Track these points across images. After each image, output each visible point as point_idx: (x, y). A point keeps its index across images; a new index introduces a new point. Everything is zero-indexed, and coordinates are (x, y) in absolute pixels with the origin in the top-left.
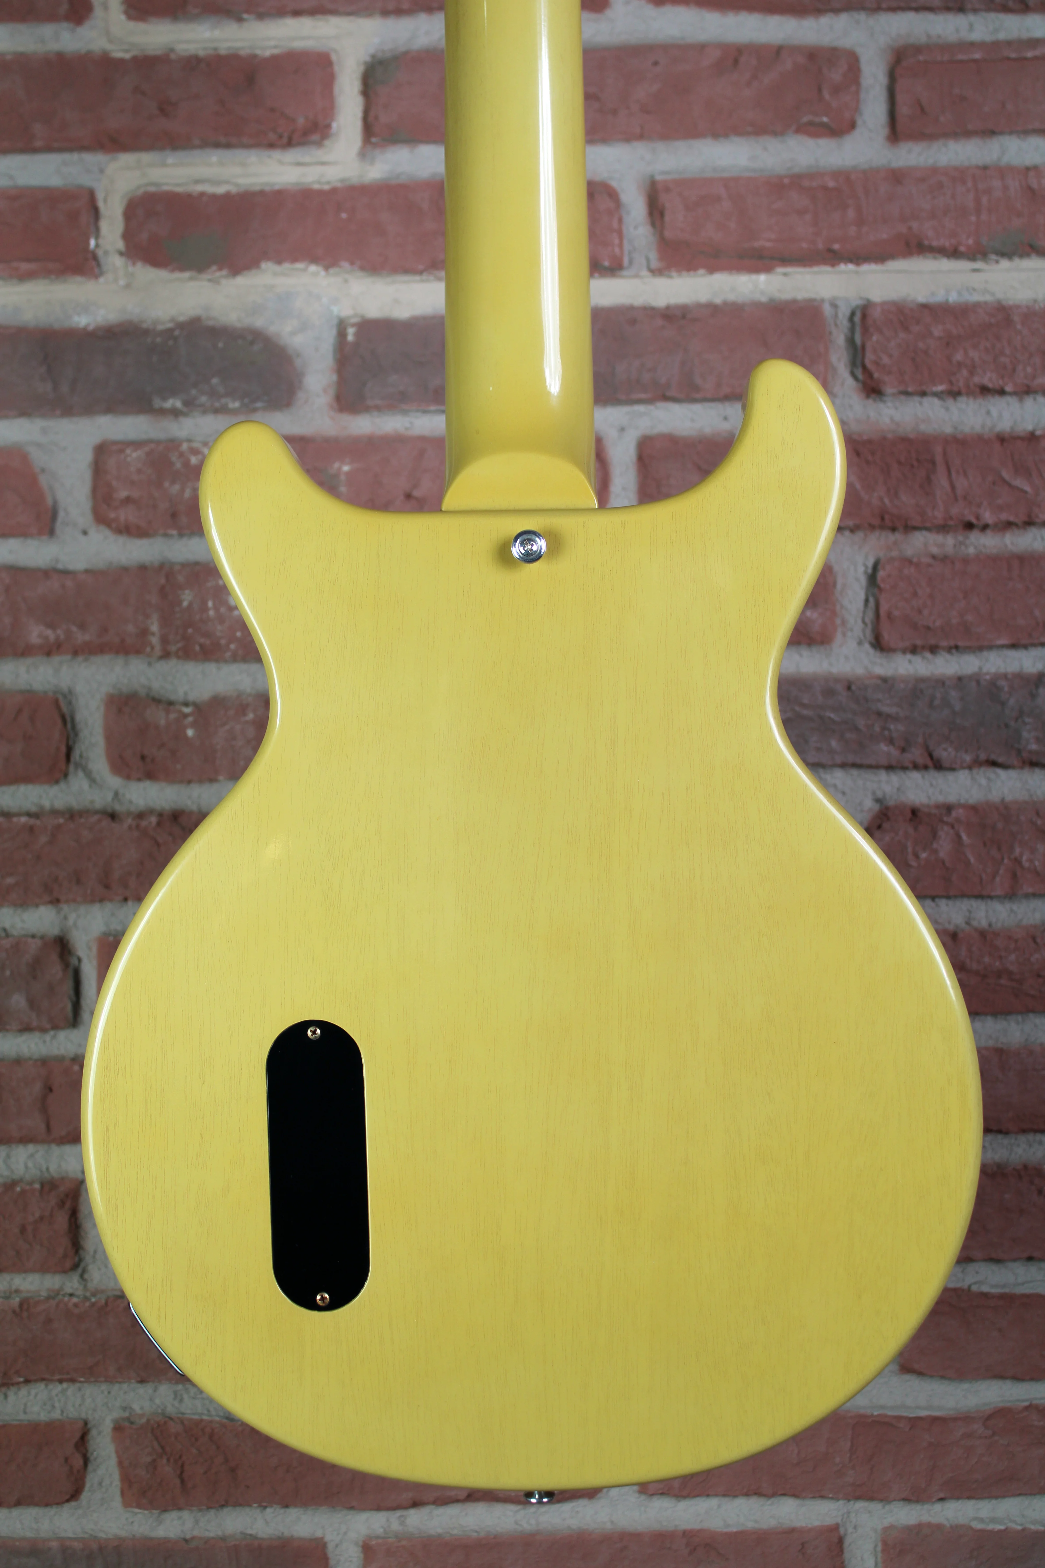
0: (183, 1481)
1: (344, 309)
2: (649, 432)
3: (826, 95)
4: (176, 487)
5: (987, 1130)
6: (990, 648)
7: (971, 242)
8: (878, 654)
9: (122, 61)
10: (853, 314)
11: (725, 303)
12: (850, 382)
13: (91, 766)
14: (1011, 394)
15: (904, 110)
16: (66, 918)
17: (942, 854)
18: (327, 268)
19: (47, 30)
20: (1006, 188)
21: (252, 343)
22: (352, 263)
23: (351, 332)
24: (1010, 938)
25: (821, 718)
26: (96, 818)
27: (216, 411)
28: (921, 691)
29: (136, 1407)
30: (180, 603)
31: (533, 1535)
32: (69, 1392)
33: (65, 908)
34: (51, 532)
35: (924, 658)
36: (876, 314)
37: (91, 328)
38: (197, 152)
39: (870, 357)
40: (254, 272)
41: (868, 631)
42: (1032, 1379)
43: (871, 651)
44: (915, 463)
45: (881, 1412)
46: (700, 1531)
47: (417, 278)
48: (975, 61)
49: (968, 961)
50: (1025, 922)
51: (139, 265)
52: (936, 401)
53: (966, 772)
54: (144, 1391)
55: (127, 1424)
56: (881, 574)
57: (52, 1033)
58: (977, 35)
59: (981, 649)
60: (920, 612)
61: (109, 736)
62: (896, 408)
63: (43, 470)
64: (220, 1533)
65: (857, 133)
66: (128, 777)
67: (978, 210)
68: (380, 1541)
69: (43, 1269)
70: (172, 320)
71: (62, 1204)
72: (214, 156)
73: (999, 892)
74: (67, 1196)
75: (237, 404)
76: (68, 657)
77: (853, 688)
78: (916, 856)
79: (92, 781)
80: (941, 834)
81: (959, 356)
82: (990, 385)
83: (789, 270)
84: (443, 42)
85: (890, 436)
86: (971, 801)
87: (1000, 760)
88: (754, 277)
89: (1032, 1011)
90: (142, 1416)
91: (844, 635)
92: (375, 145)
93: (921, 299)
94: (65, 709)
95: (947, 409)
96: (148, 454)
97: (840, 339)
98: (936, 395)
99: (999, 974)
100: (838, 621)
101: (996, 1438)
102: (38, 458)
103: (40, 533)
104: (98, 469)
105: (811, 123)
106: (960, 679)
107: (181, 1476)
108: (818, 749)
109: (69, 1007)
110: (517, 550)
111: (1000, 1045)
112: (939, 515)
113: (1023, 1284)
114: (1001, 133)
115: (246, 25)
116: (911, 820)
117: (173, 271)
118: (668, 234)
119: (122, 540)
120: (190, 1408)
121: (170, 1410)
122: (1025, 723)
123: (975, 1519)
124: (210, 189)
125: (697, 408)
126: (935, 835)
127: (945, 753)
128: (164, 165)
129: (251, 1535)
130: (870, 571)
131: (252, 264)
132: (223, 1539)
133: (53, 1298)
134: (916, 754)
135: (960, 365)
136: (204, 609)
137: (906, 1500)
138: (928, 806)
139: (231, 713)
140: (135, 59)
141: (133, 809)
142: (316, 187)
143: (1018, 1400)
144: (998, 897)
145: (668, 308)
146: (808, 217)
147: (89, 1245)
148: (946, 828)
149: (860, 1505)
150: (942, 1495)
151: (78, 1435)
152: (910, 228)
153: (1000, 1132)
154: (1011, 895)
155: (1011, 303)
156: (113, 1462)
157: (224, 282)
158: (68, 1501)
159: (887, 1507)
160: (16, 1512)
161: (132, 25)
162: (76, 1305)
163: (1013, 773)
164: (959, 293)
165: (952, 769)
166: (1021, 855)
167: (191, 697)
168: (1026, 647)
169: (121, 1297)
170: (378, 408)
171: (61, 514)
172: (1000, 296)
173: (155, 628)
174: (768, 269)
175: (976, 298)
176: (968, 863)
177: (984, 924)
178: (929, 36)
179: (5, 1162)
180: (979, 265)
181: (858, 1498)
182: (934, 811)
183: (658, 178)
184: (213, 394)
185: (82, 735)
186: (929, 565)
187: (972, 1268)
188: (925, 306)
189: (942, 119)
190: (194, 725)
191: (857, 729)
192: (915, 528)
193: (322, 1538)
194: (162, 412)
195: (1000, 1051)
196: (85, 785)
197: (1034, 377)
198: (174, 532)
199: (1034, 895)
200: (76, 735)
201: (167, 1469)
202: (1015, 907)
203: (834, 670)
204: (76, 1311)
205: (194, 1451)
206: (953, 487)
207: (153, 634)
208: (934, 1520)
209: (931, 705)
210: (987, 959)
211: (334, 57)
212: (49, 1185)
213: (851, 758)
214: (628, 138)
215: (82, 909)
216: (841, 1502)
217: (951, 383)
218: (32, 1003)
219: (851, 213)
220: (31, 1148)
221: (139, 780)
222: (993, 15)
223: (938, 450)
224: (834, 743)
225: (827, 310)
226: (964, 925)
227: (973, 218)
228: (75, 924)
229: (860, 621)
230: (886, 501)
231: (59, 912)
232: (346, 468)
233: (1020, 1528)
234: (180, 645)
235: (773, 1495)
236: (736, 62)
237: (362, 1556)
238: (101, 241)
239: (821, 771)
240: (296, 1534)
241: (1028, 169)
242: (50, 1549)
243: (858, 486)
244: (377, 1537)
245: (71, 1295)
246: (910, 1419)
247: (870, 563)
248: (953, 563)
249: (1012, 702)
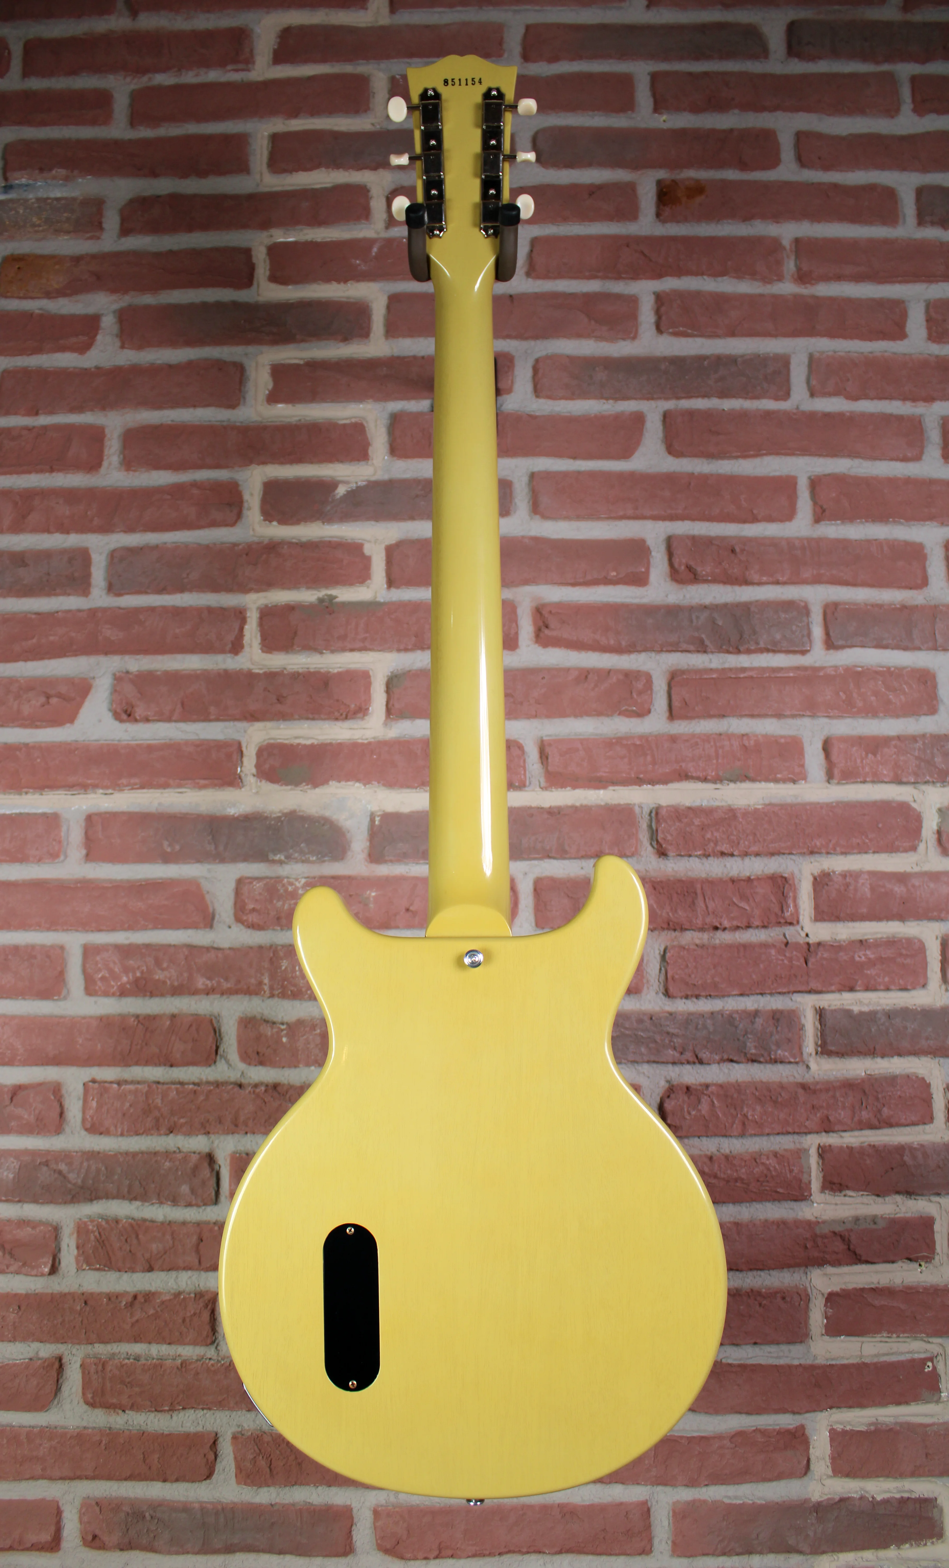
0: (271, 1470)
1: (374, 807)
2: (540, 875)
3: (635, 695)
4: (280, 904)
6: (729, 996)
7: (713, 774)
8: (667, 999)
9: (258, 674)
10: (651, 812)
11: (581, 806)
12: (650, 848)
13: (229, 1057)
14: (737, 856)
15: (676, 704)
16: (213, 1142)
17: (703, 1112)
18: (365, 785)
19: (220, 658)
20: (732, 745)
21: (323, 825)
22: (379, 783)
23: (377, 819)
24: (742, 1159)
25: (636, 1035)
26: (231, 1086)
27: (303, 862)
28: (691, 1020)
29: (246, 1426)
30: (280, 967)
32: (207, 1415)
33: (212, 1137)
34: (211, 926)
35: (692, 1001)
36: (663, 812)
37: (236, 816)
38: (297, 722)
39: (660, 836)
40: (325, 786)
41: (662, 987)
42: (757, 1414)
43: (663, 997)
44: (686, 894)
46: (567, 1504)
47: (414, 790)
48: (713, 678)
49: (718, 1172)
50: (750, 1150)
51: (264, 781)
52: (697, 859)
53: (717, 1065)
54: (250, 1416)
55: (240, 1435)
56: (668, 955)
57: (203, 1208)
59: (723, 996)
60: (690, 976)
61: (239, 1042)
62: (675, 863)
63: (208, 892)
64: (292, 1501)
65: (651, 715)
66: (249, 1064)
67: (717, 757)
68: (383, 1508)
69: (194, 1343)
70: (280, 812)
71: (206, 1306)
72: (306, 724)
73: (735, 1133)
74: (209, 1301)
75: (314, 858)
76: (219, 996)
77: (654, 1018)
78: (689, 1113)
79: (230, 1065)
80: (703, 1100)
81: (709, 836)
82: (726, 852)
83: (616, 788)
84: (430, 665)
85: (672, 879)
86: (720, 1082)
87: (735, 1059)
88: (597, 791)
89: (755, 1201)
90: (248, 1431)
91: (648, 989)
92: (393, 719)
93: (688, 804)
94: (215, 1025)
95: (703, 864)
96: (265, 885)
97: (644, 825)
98: (697, 856)
99: (736, 1180)
100: (645, 981)
101: (737, 1449)
102: (205, 886)
103: (205, 927)
104: (238, 892)
105: (626, 710)
106: (712, 1013)
107: (270, 1467)
108: (634, 1053)
109: (213, 1194)
110: (467, 961)
111: (736, 1220)
112: (699, 922)
113: (751, 1358)
114: (728, 716)
115: (324, 656)
116: (686, 1093)
117: (282, 785)
118: (549, 768)
119: (249, 931)
122: (748, 1038)
123: (725, 1497)
124: (303, 742)
125: (566, 862)
126: (699, 1101)
127: (704, 1055)
128: (279, 728)
129: (309, 1503)
130: (662, 953)
131: (325, 782)
132: (293, 1505)
133: (200, 1361)
134: (689, 1055)
135: (709, 840)
136: (293, 971)
137: (687, 1486)
138: (696, 1085)
139: (307, 1029)
140: (265, 673)
141: (251, 1082)
142: (360, 741)
143: (749, 1426)
144: (735, 1136)
145: (550, 807)
146: (626, 760)
147: (219, 1332)
148: (705, 1097)
149: (660, 1488)
150: (706, 1483)
151: (212, 1441)
152: (681, 766)
153: (737, 1270)
154: (742, 1135)
155: (736, 807)
156: (232, 1456)
157: (309, 791)
158: (205, 1479)
159: (675, 1490)
160: (175, 1485)
161: (265, 655)
162: (213, 1365)
163: (742, 1066)
164: (708, 801)
165: (709, 1064)
166: (747, 1112)
167: (285, 1020)
168: (748, 995)
170: (391, 861)
171: (217, 917)
172: (730, 802)
173: (266, 981)
174: (605, 787)
175: (717, 804)
176: (718, 1117)
177: (727, 1151)
178: (688, 665)
179: (175, 1280)
180: (718, 786)
181: (658, 1484)
182: (699, 1088)
183: (545, 738)
184: (302, 852)
185: (224, 1040)
186: (695, 950)
187: (724, 1348)
188: (690, 808)
189: (696, 708)
190: (287, 1035)
191: (656, 1042)
192: (686, 930)
193: (350, 1505)
194: (273, 862)
195: (734, 1225)
196: (225, 1067)
197: (749, 847)
198: (279, 928)
199: (755, 1135)
200: (222, 1039)
201: (262, 1463)
202: (744, 1141)
203: (643, 1008)
204: (213, 1369)
205: (278, 1452)
206: (707, 907)
207: (265, 984)
208: (702, 1498)
209: (696, 1028)
210: (729, 1172)
211: (371, 673)
212: (199, 1295)
213: (652, 1058)
214: (529, 716)
215: (222, 1137)
216: (649, 1487)
217: (705, 850)
218: (193, 1191)
219: (649, 758)
220: (190, 1273)
221: (256, 1065)
222: (722, 655)
223: (699, 886)
224: (643, 1050)
225: (637, 810)
226: (716, 1152)
227: (715, 761)
228: (218, 1145)
229: (657, 981)
230: (670, 914)
231: (209, 1139)
232: (373, 894)
234: (280, 991)
235: (610, 1483)
236: (586, 677)
237: (373, 1517)
238: (243, 769)
239: (636, 1065)
240: (335, 1503)
241: (743, 735)
242: (194, 1508)
243: (655, 906)
244: (382, 1506)
245: (210, 1359)
246: (688, 1438)
247: (662, 949)
248: (707, 949)
249: (741, 1026)
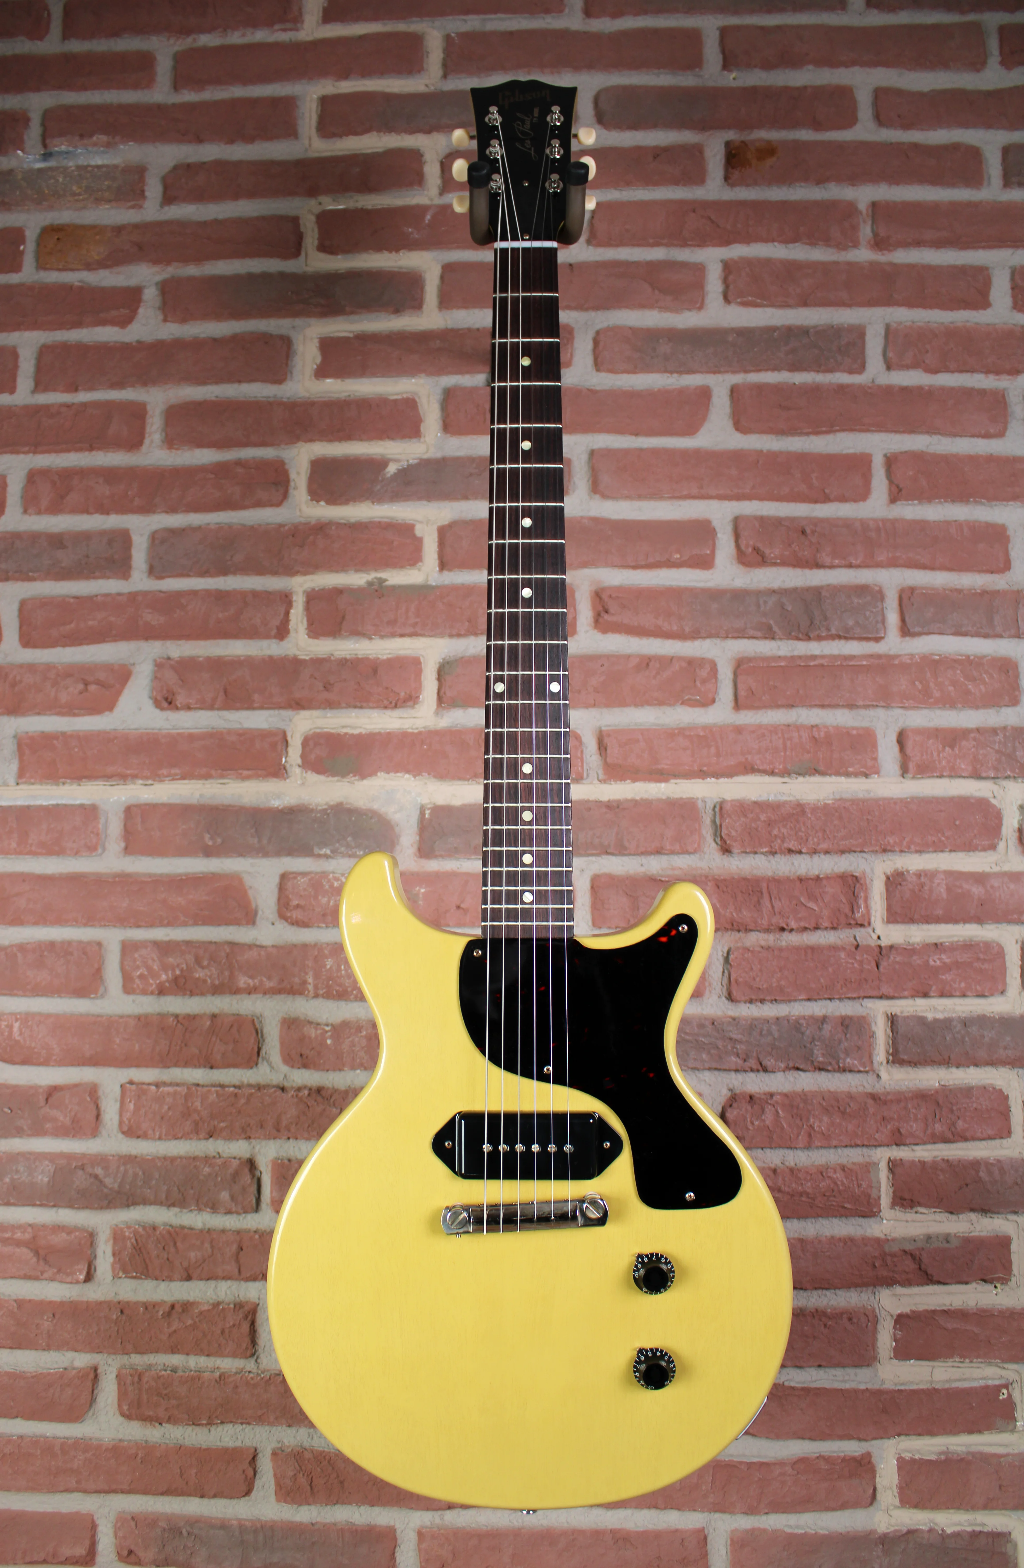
0: (311, 1487)
1: (425, 800)
2: (598, 872)
3: (698, 684)
4: (325, 900)
5: (795, 1288)
6: (795, 1000)
7: (781, 767)
8: (730, 1003)
9: (305, 660)
10: (715, 807)
11: (642, 799)
12: (713, 845)
13: (271, 1059)
14: (805, 853)
15: (742, 693)
16: (254, 1148)
17: (768, 1122)
18: (414, 777)
19: (265, 643)
20: (800, 737)
21: (371, 818)
22: (429, 774)
23: (427, 812)
24: (807, 1172)
25: (697, 1041)
26: (273, 1090)
27: (350, 856)
28: (755, 1026)
29: (286, 1442)
30: (325, 966)
31: (520, 1529)
32: (247, 1430)
33: (253, 1141)
34: (253, 923)
35: (757, 1006)
36: (728, 807)
37: (280, 808)
38: (344, 711)
39: (724, 832)
40: (374, 777)
41: (725, 990)
42: (821, 1440)
43: (726, 1002)
44: (751, 893)
45: (731, 1458)
46: (620, 1530)
47: (466, 782)
48: (781, 666)
49: (783, 1186)
50: (816, 1163)
51: (309, 772)
52: (763, 856)
53: (782, 1073)
54: (291, 1431)
55: (280, 1452)
56: (731, 957)
57: (244, 1215)
58: (782, 653)
59: (790, 1001)
60: (754, 979)
61: (282, 1042)
62: (740, 861)
63: (251, 887)
64: (333, 1521)
65: (716, 705)
66: (293, 1067)
67: (785, 749)
68: (428, 1530)
69: (234, 1355)
70: (327, 804)
71: (246, 1317)
72: (354, 713)
73: (801, 1145)
74: (249, 1312)
75: (361, 853)
76: (261, 995)
77: (716, 1023)
78: (752, 1123)
79: (272, 1068)
80: (767, 1110)
81: (775, 832)
82: (794, 849)
83: (678, 781)
84: (484, 651)
85: (736, 877)
86: (785, 1091)
87: (801, 1067)
88: (658, 784)
89: (821, 1216)
90: (288, 1447)
91: (710, 992)
92: (444, 708)
93: (754, 798)
94: (258, 1026)
95: (769, 862)
96: (310, 880)
97: (707, 820)
98: (762, 853)
99: (801, 1194)
100: (707, 984)
101: (799, 1476)
102: (248, 881)
103: (248, 923)
104: (281, 888)
105: (689, 699)
106: (778, 1019)
107: (311, 1485)
108: (695, 1059)
109: (254, 1201)
111: (803, 1237)
112: (765, 923)
113: (815, 1381)
114: (797, 706)
115: (373, 641)
116: (749, 1101)
117: (328, 776)
118: (608, 760)
119: (294, 929)
120: (317, 1444)
121: (306, 1444)
122: (816, 1045)
123: (786, 1526)
124: (350, 731)
125: (625, 859)
126: (763, 1111)
127: (769, 1062)
128: (326, 717)
130: (725, 956)
131: (373, 773)
132: (335, 1524)
133: (239, 1374)
134: (752, 1063)
135: (776, 836)
136: (339, 970)
137: (745, 1513)
138: (759, 1094)
139: (353, 1031)
140: (311, 659)
141: (294, 1085)
142: (410, 730)
143: (812, 1453)
144: (800, 1148)
145: (609, 801)
146: (689, 752)
147: (261, 1341)
148: (770, 1107)
149: (717, 1515)
150: (766, 1511)
151: (251, 1457)
152: (747, 759)
153: (802, 1289)
154: (808, 1147)
155: (805, 802)
156: (271, 1473)
157: (356, 783)
158: (244, 1496)
159: (734, 1517)
160: (213, 1501)
161: (311, 641)
162: (252, 1378)
163: (808, 1074)
164: (775, 796)
165: (773, 1072)
166: (814, 1123)
167: (330, 1021)
168: (816, 1000)
169: (280, 1375)
170: (442, 856)
171: (259, 913)
172: (798, 797)
173: (310, 980)
174: (666, 780)
175: (785, 798)
176: (782, 1128)
177: (792, 1164)
178: (755, 652)
179: (214, 1290)
180: (786, 780)
181: (716, 1511)
182: (763, 1097)
183: (603, 728)
184: (348, 846)
185: (266, 1041)
186: (759, 952)
187: (785, 1370)
188: (756, 803)
189: (764, 698)
190: (331, 1037)
191: (717, 1048)
192: (751, 930)
193: (394, 1526)
194: (319, 856)
195: (801, 1240)
196: (268, 1070)
197: (818, 844)
198: (324, 925)
199: (821, 1147)
200: (264, 1041)
201: (303, 1481)
202: (810, 1154)
203: (705, 1013)
204: (252, 1382)
205: (319, 1470)
206: (773, 907)
207: (310, 984)
208: (762, 1526)
209: (761, 1034)
210: (793, 1185)
211: (422, 660)
212: (239, 1306)
213: (714, 1065)
215: (264, 1143)
216: (706, 1514)
217: (771, 847)
218: (232, 1198)
219: (713, 750)
220: (229, 1282)
221: (299, 1068)
222: (791, 642)
223: (764, 885)
224: (704, 1056)
225: (700, 804)
226: (780, 1165)
227: (782, 754)
228: (259, 1151)
229: (721, 986)
230: (735, 914)
231: (250, 1144)
232: (423, 890)
233: (813, 1532)
234: (325, 991)
235: (665, 1508)
236: (648, 664)
237: (417, 1538)
238: (288, 759)
240: (378, 1523)
241: (812, 726)
242: (232, 1525)
244: (427, 1527)
245: (250, 1372)
246: (747, 1463)
247: (725, 950)
248: (773, 951)
249: (808, 1032)
